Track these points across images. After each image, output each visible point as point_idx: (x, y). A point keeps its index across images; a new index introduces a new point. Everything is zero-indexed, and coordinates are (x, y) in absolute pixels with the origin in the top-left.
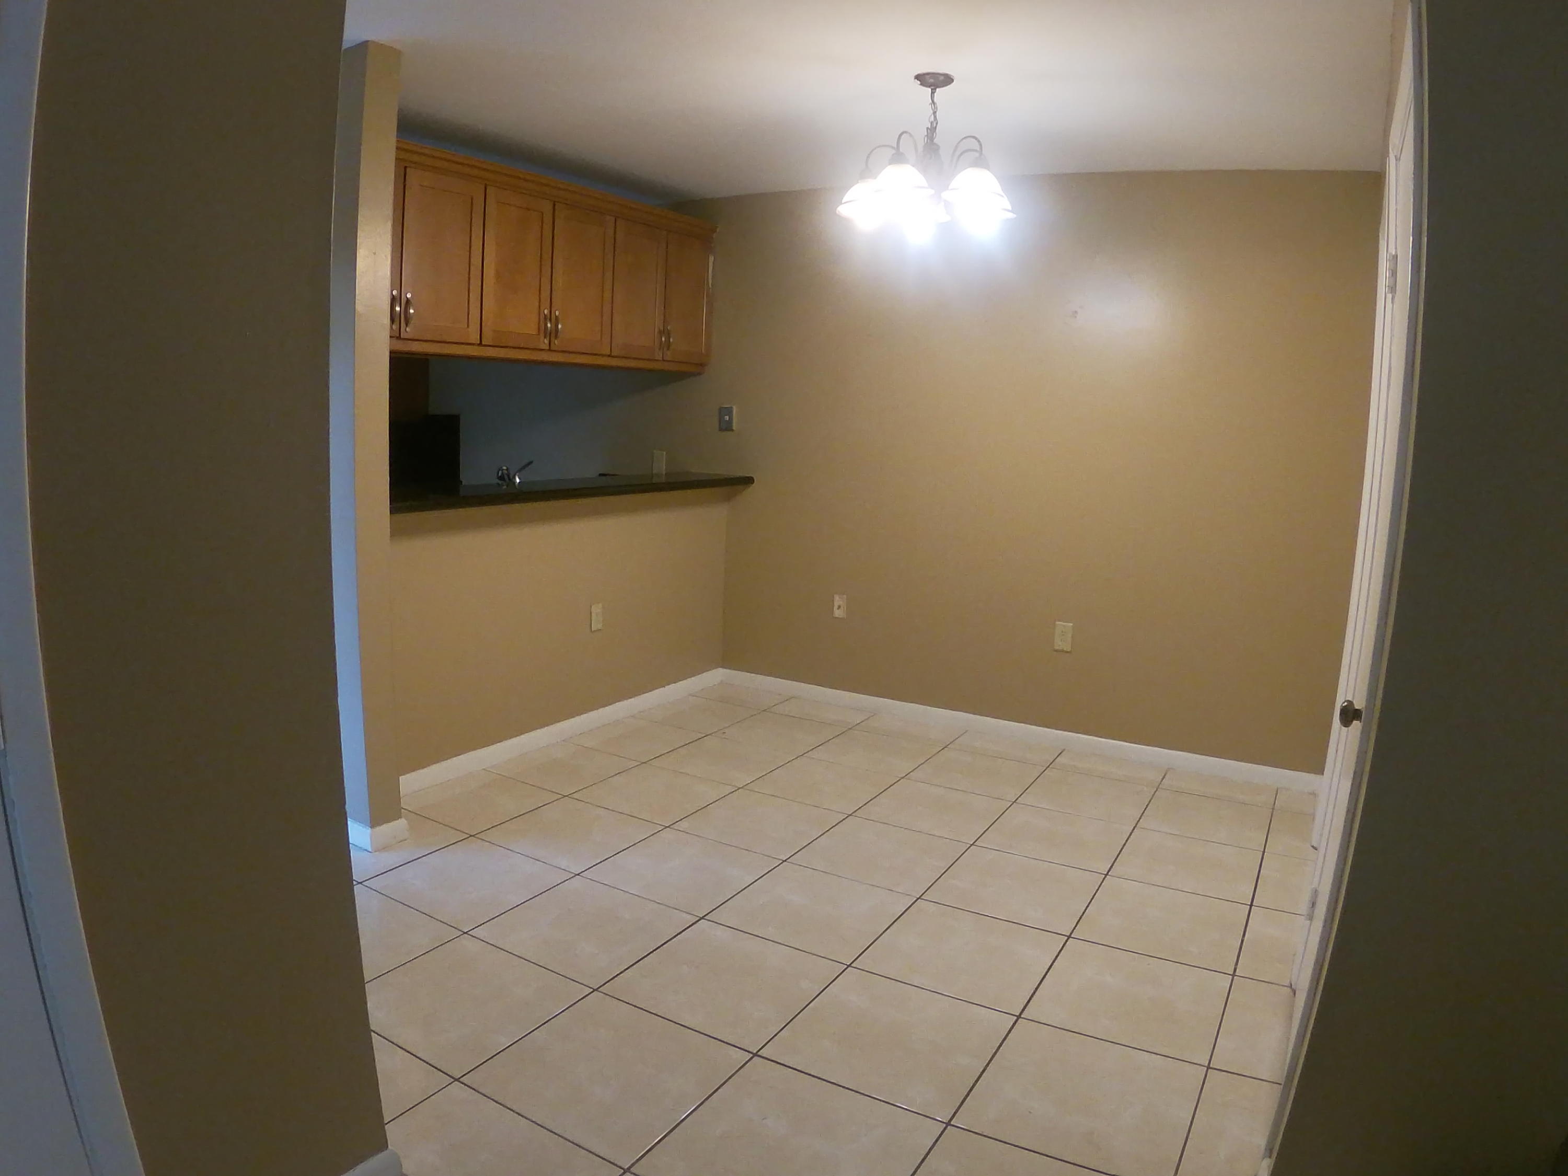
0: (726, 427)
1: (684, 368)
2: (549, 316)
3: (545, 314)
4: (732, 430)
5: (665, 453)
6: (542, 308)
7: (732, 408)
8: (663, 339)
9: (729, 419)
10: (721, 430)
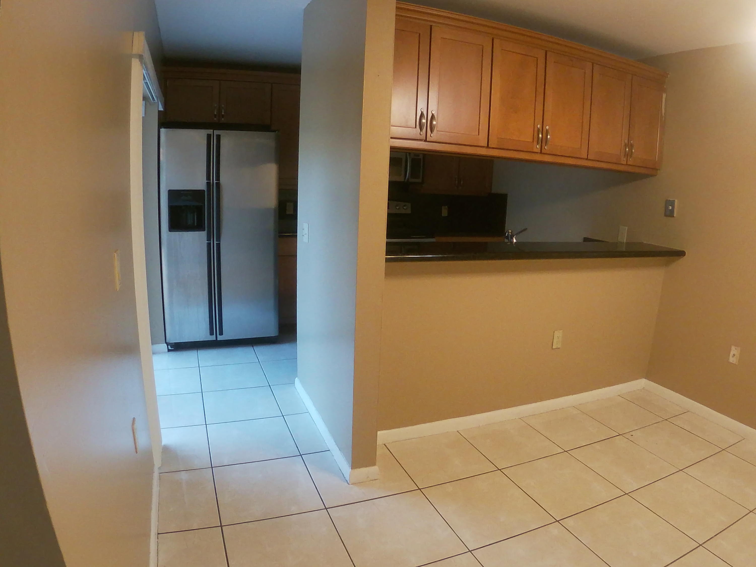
0: (669, 214)
1: (643, 171)
2: (541, 130)
3: (538, 128)
4: (673, 217)
5: (627, 228)
6: (536, 124)
7: (674, 201)
8: (627, 149)
9: (672, 208)
10: (666, 215)
